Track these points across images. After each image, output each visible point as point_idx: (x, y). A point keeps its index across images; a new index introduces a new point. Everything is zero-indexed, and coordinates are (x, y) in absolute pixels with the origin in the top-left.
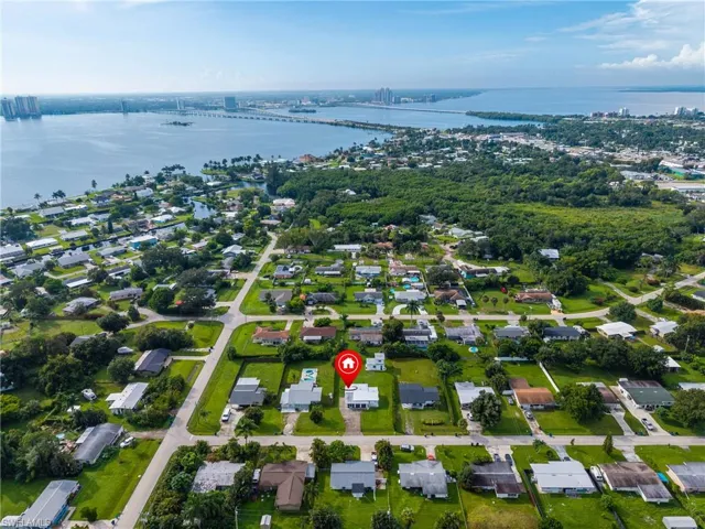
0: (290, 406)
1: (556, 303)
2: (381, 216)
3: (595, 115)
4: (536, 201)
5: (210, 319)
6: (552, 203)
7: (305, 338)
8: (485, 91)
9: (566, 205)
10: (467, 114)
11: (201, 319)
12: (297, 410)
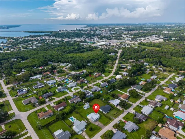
0: (80, 131)
1: (103, 75)
2: (36, 65)
3: (59, 31)
4: (71, 53)
5: (11, 120)
6: (75, 53)
7: (59, 109)
8: (22, 25)
9: (79, 53)
10: (24, 32)
11: (6, 122)
12: (82, 131)
